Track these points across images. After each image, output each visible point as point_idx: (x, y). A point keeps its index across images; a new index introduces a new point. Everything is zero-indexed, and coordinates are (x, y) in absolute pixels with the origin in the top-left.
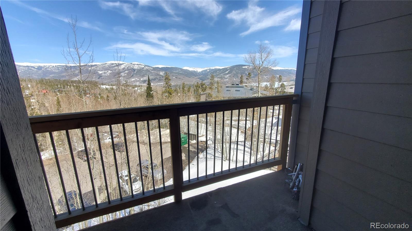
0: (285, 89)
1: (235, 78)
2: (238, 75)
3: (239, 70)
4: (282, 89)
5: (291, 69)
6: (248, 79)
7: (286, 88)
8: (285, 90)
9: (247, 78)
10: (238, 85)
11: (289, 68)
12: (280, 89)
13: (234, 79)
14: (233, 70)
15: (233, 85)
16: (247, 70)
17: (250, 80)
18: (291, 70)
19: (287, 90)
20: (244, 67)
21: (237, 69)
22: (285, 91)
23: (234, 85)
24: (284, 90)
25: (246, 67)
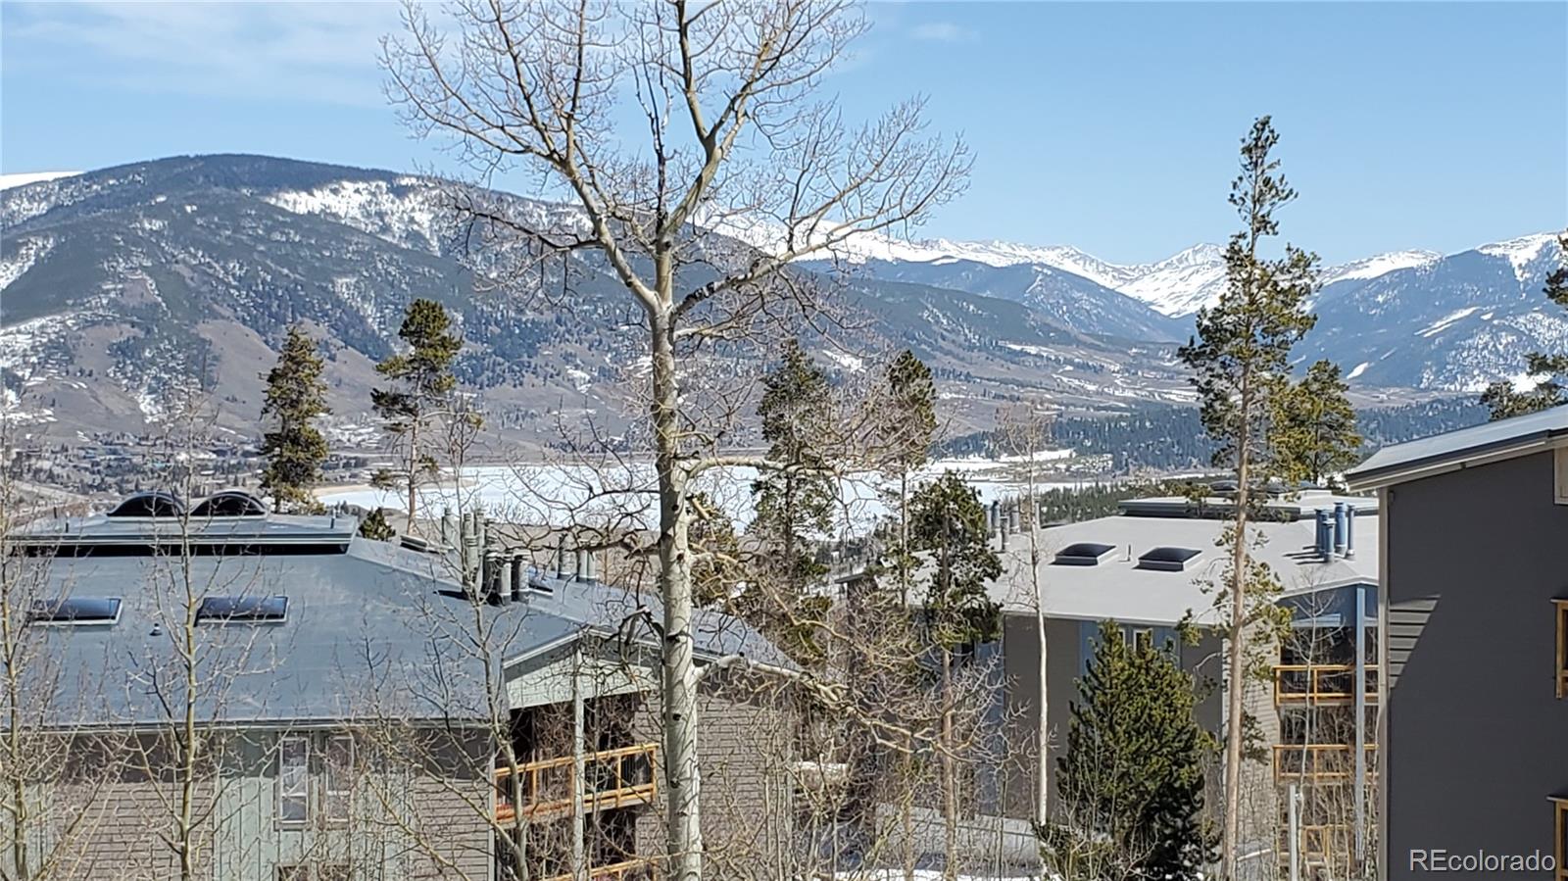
0: (994, 570)
1: (162, 392)
2: (206, 330)
3: (221, 253)
4: (944, 563)
5: (1023, 255)
6: (412, 411)
7: (1012, 547)
8: (995, 592)
9: (385, 385)
10: (231, 505)
11: (987, 245)
12: (920, 574)
13: (146, 403)
14: (113, 250)
15: (135, 508)
16: (367, 258)
17: (434, 424)
18: (1022, 272)
19: (1024, 580)
20: (302, 202)
21: (182, 231)
22: (993, 611)
23: (165, 509)
24: (973, 587)
25: (347, 202)
